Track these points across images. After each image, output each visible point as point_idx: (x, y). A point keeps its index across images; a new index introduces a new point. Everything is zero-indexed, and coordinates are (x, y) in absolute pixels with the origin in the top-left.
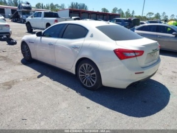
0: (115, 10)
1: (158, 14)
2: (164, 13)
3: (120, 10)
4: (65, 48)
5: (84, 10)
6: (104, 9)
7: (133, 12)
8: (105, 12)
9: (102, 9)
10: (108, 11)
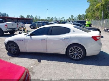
0: (28, 16)
1: (52, 18)
2: (55, 17)
3: (31, 16)
4: (57, 40)
5: (6, 17)
6: (21, 16)
7: (39, 17)
8: (22, 18)
9: (20, 16)
10: (24, 17)
